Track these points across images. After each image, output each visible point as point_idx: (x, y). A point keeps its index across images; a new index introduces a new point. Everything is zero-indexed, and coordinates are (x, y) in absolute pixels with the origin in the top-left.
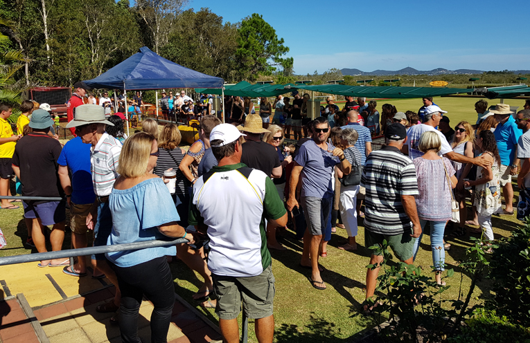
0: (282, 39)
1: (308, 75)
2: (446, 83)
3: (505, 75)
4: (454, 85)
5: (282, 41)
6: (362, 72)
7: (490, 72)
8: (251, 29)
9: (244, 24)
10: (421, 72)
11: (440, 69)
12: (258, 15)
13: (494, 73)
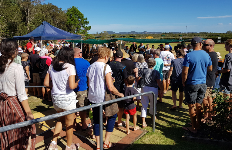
0: (86, 18)
1: (94, 34)
2: (152, 38)
3: (170, 34)
4: (155, 38)
5: (87, 19)
6: (115, 33)
7: (164, 33)
8: (72, 13)
9: (68, 11)
10: (138, 33)
11: (145, 32)
12: (75, 7)
13: (165, 33)
